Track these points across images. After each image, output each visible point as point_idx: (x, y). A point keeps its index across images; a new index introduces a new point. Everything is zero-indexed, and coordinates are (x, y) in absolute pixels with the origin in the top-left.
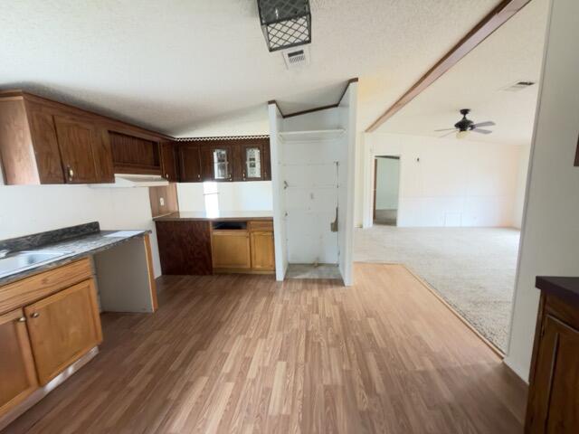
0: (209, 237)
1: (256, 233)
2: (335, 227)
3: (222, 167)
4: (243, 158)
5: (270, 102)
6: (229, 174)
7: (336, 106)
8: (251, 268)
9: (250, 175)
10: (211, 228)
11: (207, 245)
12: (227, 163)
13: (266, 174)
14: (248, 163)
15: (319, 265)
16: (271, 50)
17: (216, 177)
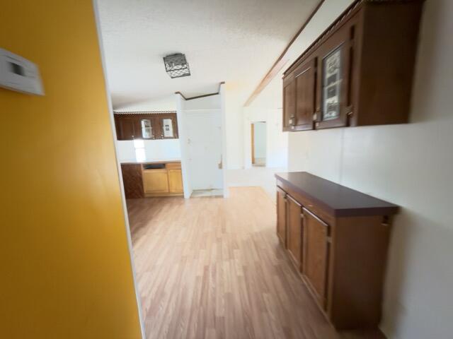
0: (141, 174)
1: (172, 171)
2: (220, 166)
3: (148, 131)
4: (161, 124)
5: (177, 93)
6: (153, 134)
7: (217, 94)
8: (169, 192)
9: (166, 135)
10: (142, 168)
11: (140, 179)
12: (151, 128)
13: (176, 135)
14: (165, 128)
15: (212, 189)
16: (172, 78)
17: (144, 136)
